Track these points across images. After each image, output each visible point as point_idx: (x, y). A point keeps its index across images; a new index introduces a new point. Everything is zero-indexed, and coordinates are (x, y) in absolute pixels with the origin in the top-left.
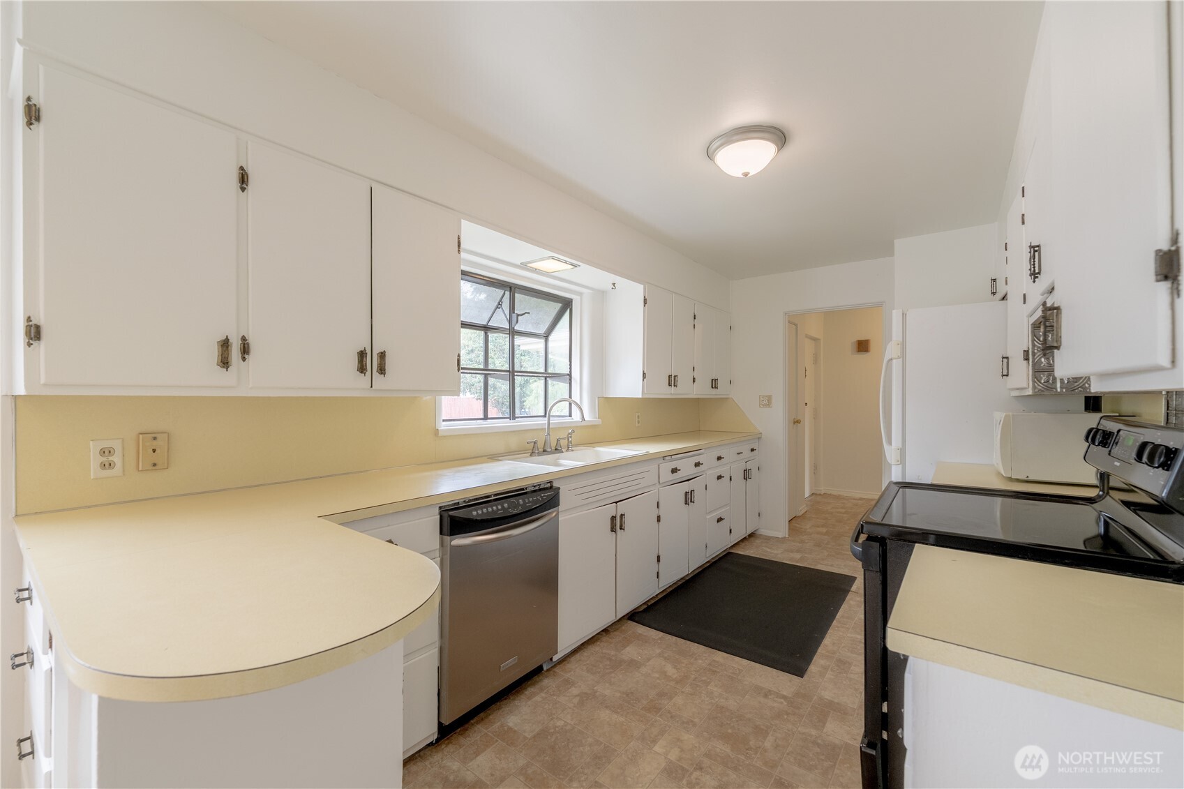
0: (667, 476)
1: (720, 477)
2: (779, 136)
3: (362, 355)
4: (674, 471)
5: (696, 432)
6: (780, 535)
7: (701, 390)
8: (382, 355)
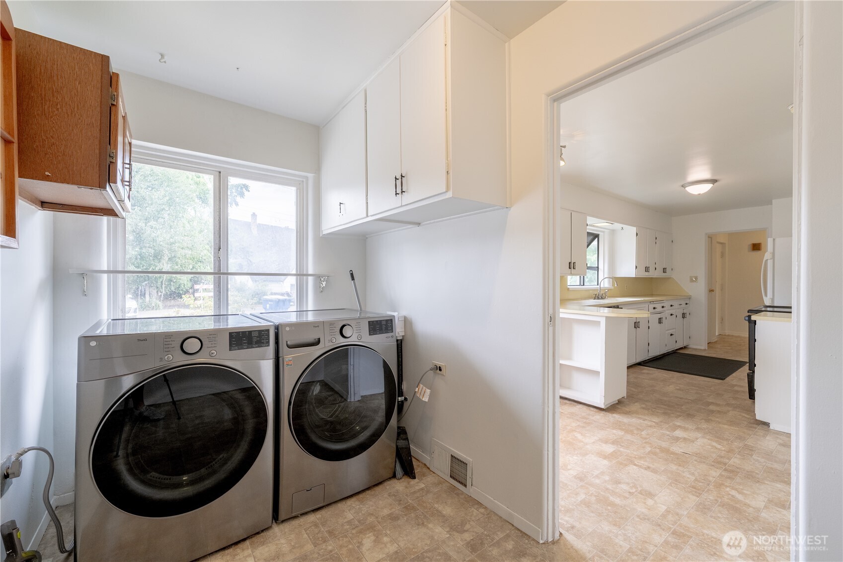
0: (652, 310)
1: (671, 315)
3: (570, 263)
4: (654, 308)
5: (652, 295)
6: (703, 348)
7: (657, 274)
8: (574, 263)
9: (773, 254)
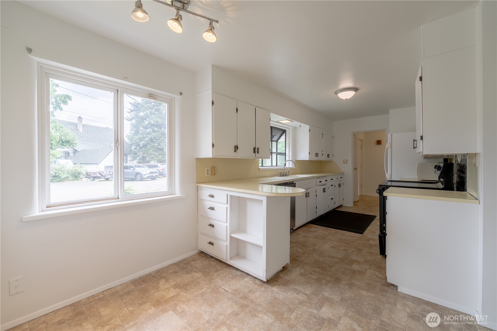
0: (318, 183)
1: (332, 185)
2: (355, 89)
3: (254, 148)
4: (320, 182)
5: (321, 172)
6: (351, 206)
7: (323, 158)
8: (258, 148)
9: (391, 144)
